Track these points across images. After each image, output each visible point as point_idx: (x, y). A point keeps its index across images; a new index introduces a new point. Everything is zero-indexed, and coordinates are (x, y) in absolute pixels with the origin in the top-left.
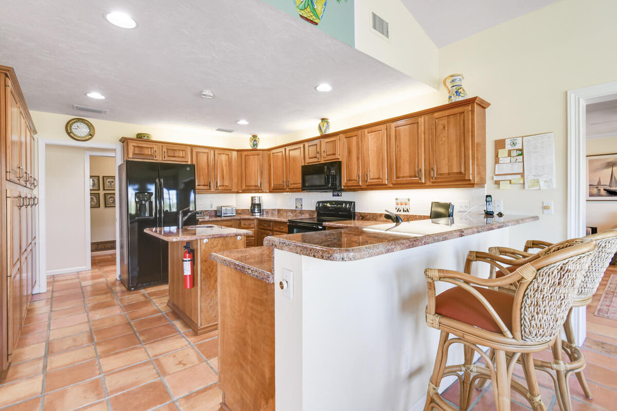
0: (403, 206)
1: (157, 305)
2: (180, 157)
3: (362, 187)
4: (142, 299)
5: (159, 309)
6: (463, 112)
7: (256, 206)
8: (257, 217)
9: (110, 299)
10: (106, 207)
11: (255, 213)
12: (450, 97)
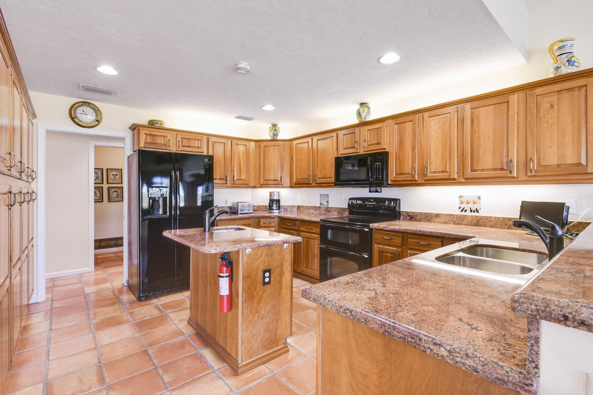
0: (471, 205)
1: (176, 322)
2: (195, 147)
3: (418, 182)
4: (156, 312)
5: (179, 329)
6: (586, 85)
7: (274, 202)
8: (275, 214)
9: (118, 313)
10: (109, 201)
11: (273, 209)
12: (557, 68)
